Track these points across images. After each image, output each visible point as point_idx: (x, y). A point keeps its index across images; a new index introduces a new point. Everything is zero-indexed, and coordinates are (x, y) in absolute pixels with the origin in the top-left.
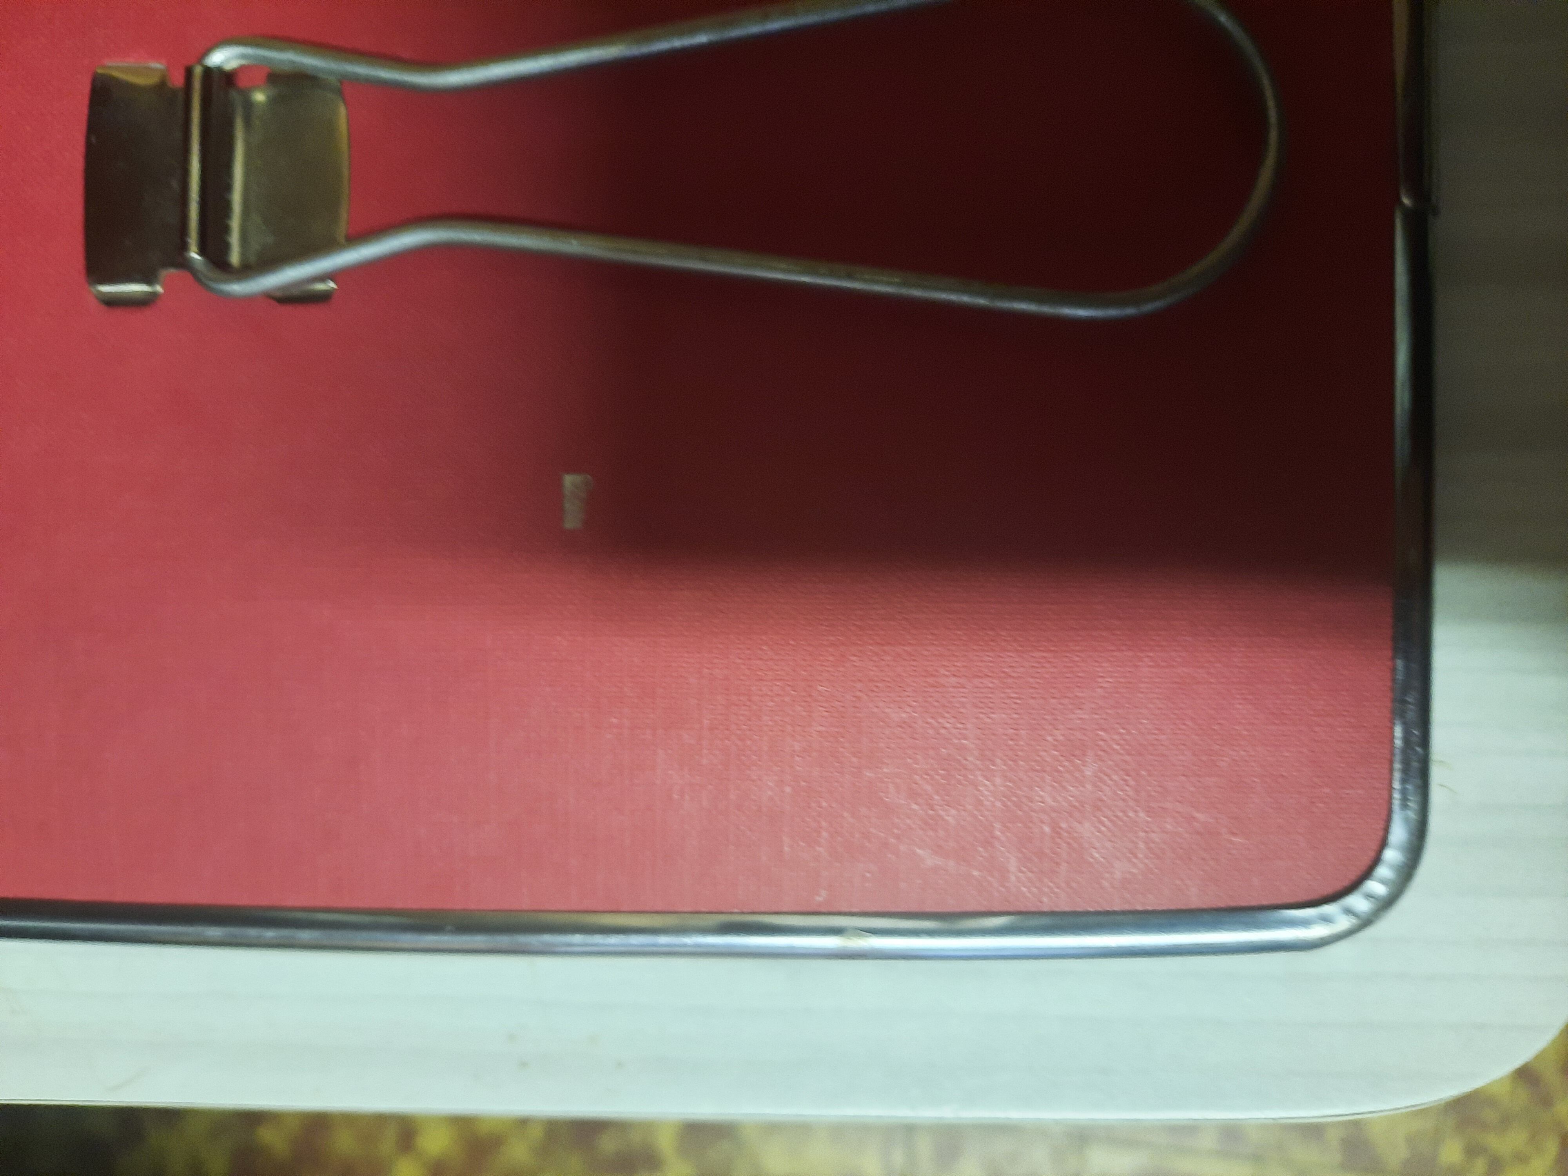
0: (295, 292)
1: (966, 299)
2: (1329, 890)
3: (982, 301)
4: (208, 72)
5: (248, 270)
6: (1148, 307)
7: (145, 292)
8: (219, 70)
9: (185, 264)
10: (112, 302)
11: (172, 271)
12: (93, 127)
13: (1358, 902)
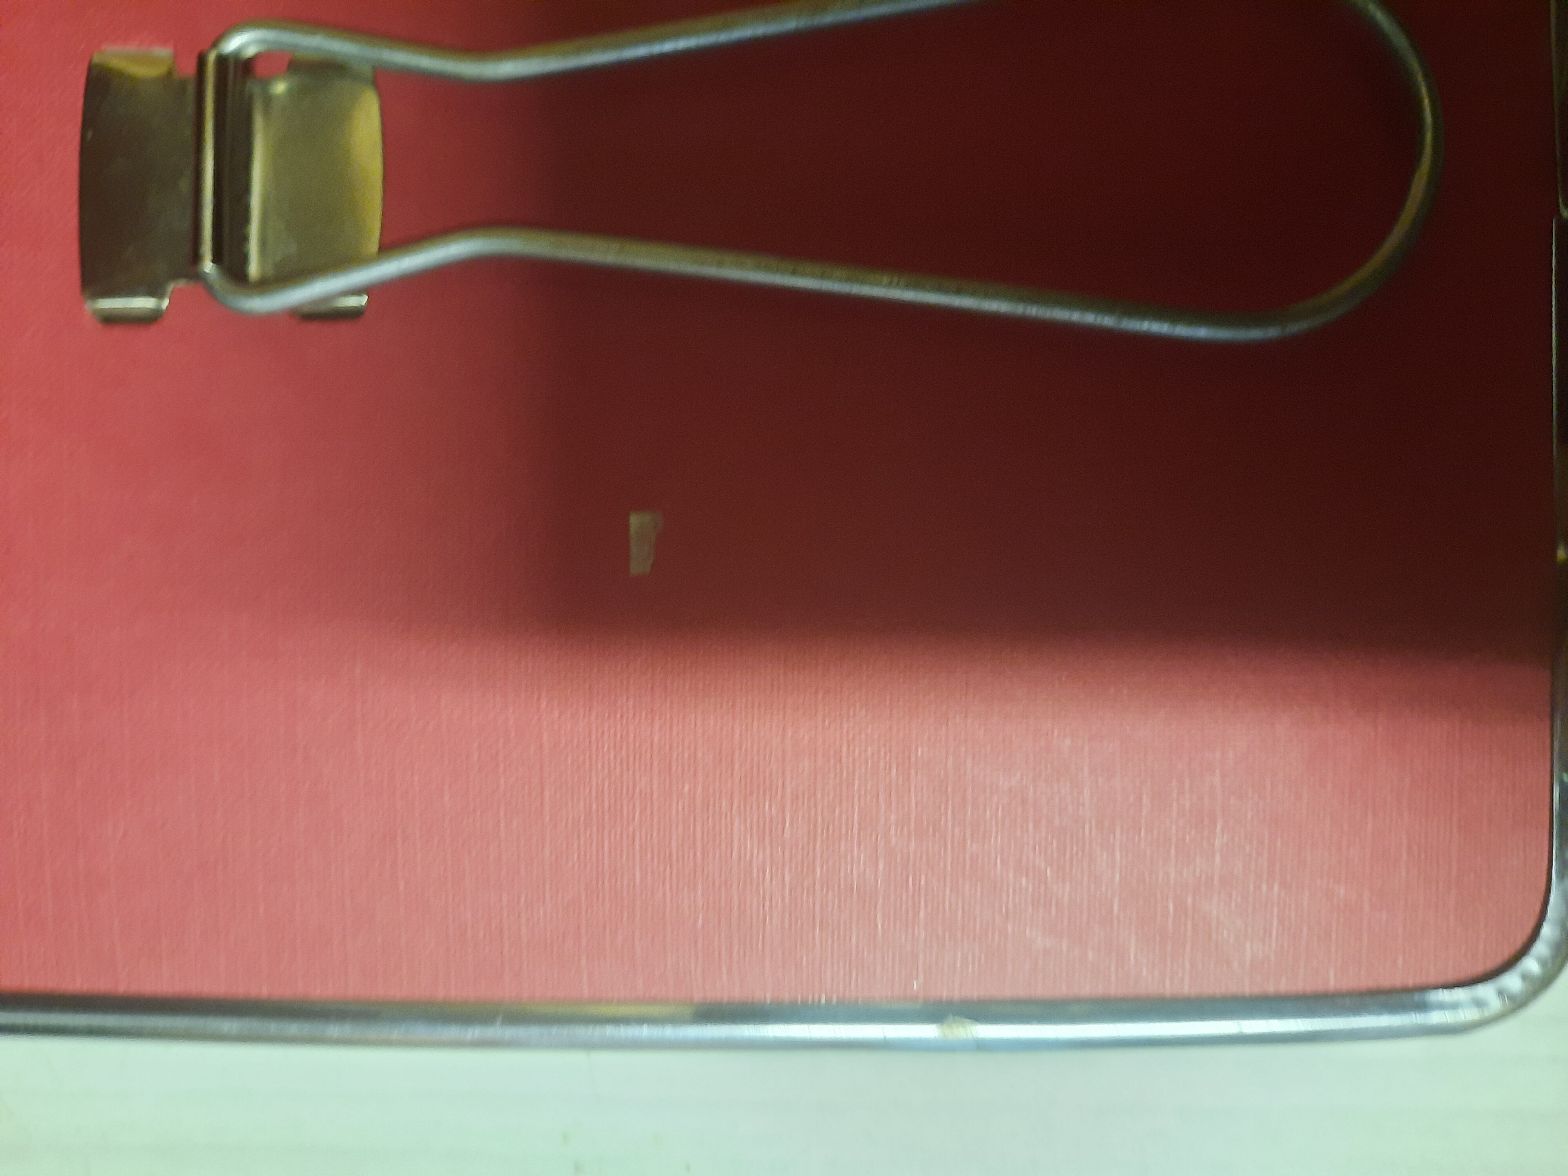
0: (323, 308)
1: (1090, 318)
2: (1480, 968)
3: (1107, 321)
4: (222, 61)
5: (266, 285)
6: (1296, 328)
7: (150, 308)
8: (236, 55)
9: (197, 276)
10: (110, 320)
11: (182, 283)
12: (89, 121)
13: (1512, 981)
